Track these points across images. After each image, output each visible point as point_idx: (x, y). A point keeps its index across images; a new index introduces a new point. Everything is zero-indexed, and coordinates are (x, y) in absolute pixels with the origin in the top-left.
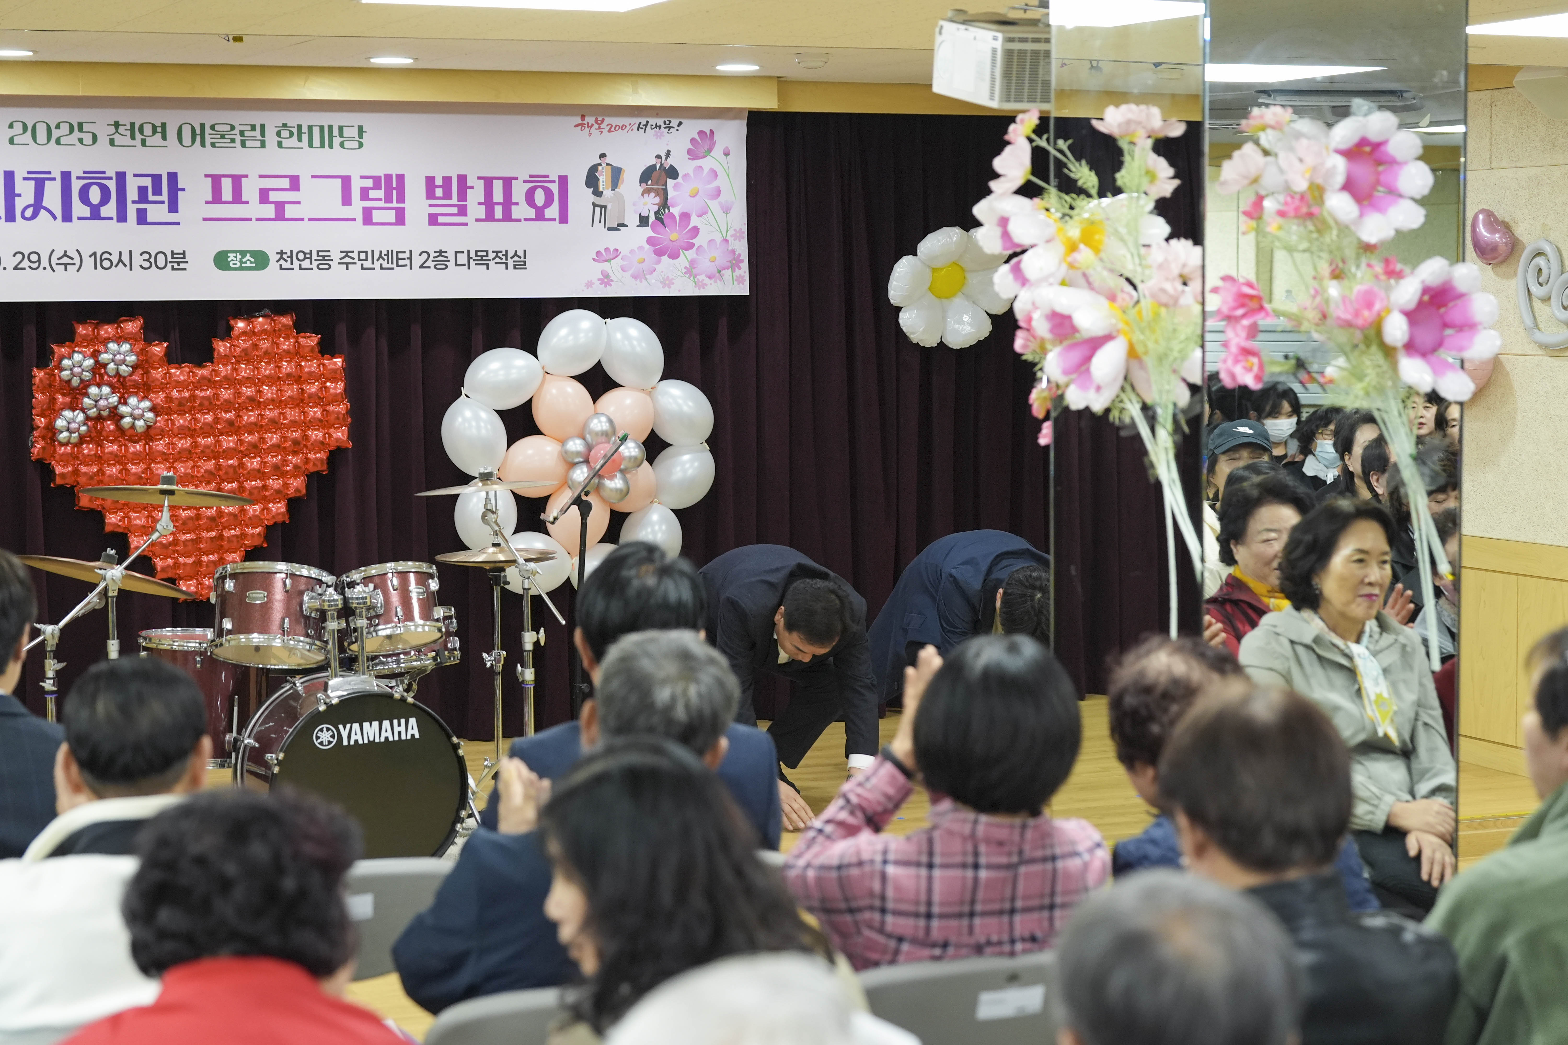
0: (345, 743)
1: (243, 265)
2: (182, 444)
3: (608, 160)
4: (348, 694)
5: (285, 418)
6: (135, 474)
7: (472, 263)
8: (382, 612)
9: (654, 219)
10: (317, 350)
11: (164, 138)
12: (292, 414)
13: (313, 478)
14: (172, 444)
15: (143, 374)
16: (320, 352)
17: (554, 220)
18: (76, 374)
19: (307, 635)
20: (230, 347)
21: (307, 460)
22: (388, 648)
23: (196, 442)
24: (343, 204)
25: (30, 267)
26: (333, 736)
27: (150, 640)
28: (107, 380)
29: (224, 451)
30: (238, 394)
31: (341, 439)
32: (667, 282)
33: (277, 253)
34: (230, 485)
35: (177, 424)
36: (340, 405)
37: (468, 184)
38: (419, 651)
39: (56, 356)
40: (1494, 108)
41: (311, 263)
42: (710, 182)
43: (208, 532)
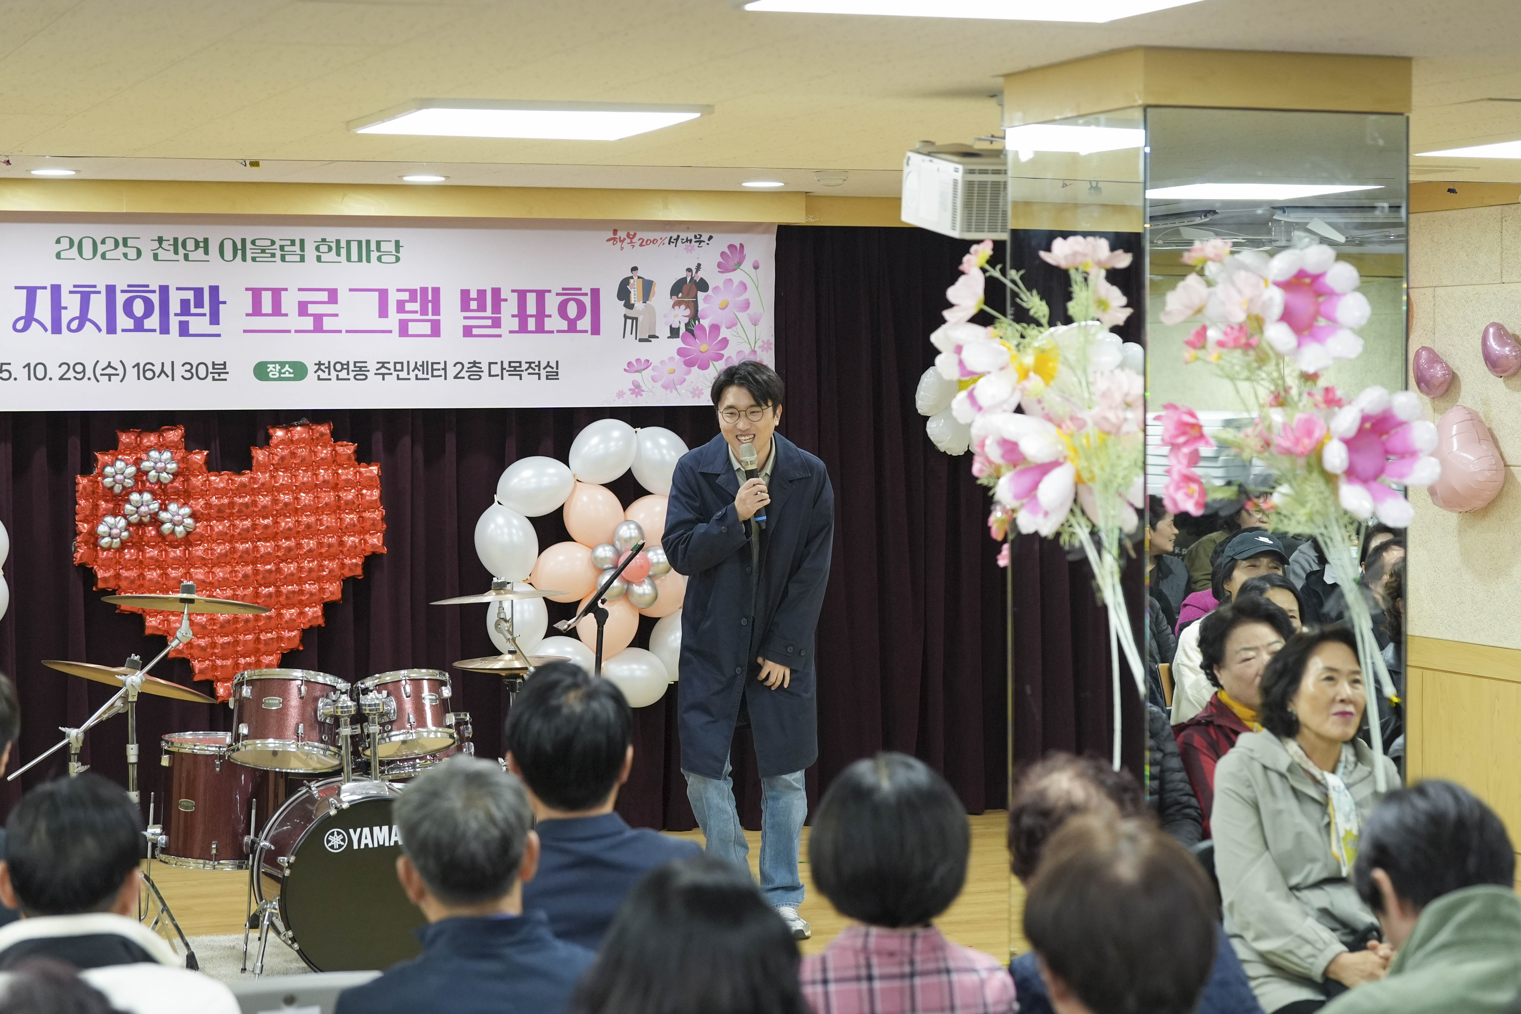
0: (356, 847)
1: (282, 376)
2: (221, 550)
3: (640, 273)
4: (363, 798)
5: (321, 525)
6: (175, 578)
7: (505, 373)
8: (395, 718)
9: (684, 330)
10: (353, 458)
11: (206, 252)
12: (328, 520)
13: (349, 583)
14: (211, 549)
15: (183, 482)
16: (356, 460)
17: (586, 331)
18: (118, 481)
19: (322, 741)
20: (269, 456)
21: (343, 566)
22: (405, 752)
23: (234, 548)
24: (380, 317)
25: (75, 377)
26: (343, 840)
27: (172, 743)
28: (149, 487)
29: (262, 556)
30: (275, 501)
31: (376, 544)
32: (697, 392)
33: (316, 364)
34: (267, 590)
35: (216, 530)
36: (375, 511)
37: (502, 297)
38: (434, 756)
39: (99, 464)
40: (1504, 223)
41: (348, 374)
42: (740, 295)
43: (245, 635)
